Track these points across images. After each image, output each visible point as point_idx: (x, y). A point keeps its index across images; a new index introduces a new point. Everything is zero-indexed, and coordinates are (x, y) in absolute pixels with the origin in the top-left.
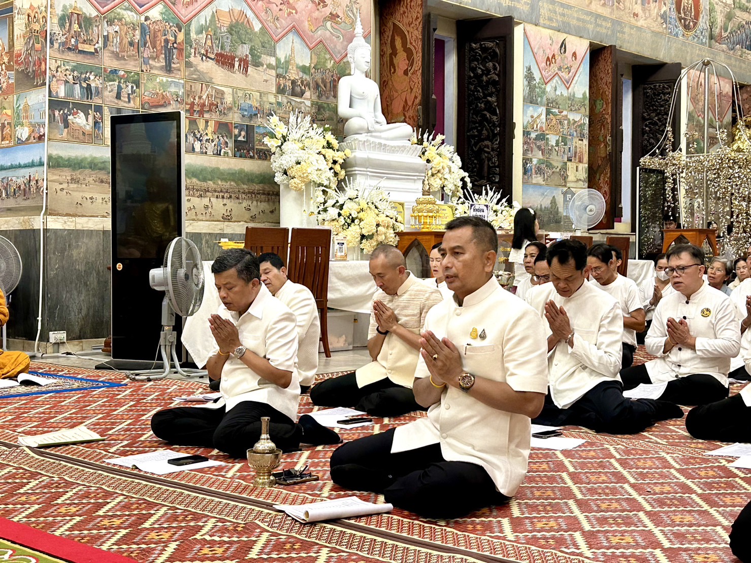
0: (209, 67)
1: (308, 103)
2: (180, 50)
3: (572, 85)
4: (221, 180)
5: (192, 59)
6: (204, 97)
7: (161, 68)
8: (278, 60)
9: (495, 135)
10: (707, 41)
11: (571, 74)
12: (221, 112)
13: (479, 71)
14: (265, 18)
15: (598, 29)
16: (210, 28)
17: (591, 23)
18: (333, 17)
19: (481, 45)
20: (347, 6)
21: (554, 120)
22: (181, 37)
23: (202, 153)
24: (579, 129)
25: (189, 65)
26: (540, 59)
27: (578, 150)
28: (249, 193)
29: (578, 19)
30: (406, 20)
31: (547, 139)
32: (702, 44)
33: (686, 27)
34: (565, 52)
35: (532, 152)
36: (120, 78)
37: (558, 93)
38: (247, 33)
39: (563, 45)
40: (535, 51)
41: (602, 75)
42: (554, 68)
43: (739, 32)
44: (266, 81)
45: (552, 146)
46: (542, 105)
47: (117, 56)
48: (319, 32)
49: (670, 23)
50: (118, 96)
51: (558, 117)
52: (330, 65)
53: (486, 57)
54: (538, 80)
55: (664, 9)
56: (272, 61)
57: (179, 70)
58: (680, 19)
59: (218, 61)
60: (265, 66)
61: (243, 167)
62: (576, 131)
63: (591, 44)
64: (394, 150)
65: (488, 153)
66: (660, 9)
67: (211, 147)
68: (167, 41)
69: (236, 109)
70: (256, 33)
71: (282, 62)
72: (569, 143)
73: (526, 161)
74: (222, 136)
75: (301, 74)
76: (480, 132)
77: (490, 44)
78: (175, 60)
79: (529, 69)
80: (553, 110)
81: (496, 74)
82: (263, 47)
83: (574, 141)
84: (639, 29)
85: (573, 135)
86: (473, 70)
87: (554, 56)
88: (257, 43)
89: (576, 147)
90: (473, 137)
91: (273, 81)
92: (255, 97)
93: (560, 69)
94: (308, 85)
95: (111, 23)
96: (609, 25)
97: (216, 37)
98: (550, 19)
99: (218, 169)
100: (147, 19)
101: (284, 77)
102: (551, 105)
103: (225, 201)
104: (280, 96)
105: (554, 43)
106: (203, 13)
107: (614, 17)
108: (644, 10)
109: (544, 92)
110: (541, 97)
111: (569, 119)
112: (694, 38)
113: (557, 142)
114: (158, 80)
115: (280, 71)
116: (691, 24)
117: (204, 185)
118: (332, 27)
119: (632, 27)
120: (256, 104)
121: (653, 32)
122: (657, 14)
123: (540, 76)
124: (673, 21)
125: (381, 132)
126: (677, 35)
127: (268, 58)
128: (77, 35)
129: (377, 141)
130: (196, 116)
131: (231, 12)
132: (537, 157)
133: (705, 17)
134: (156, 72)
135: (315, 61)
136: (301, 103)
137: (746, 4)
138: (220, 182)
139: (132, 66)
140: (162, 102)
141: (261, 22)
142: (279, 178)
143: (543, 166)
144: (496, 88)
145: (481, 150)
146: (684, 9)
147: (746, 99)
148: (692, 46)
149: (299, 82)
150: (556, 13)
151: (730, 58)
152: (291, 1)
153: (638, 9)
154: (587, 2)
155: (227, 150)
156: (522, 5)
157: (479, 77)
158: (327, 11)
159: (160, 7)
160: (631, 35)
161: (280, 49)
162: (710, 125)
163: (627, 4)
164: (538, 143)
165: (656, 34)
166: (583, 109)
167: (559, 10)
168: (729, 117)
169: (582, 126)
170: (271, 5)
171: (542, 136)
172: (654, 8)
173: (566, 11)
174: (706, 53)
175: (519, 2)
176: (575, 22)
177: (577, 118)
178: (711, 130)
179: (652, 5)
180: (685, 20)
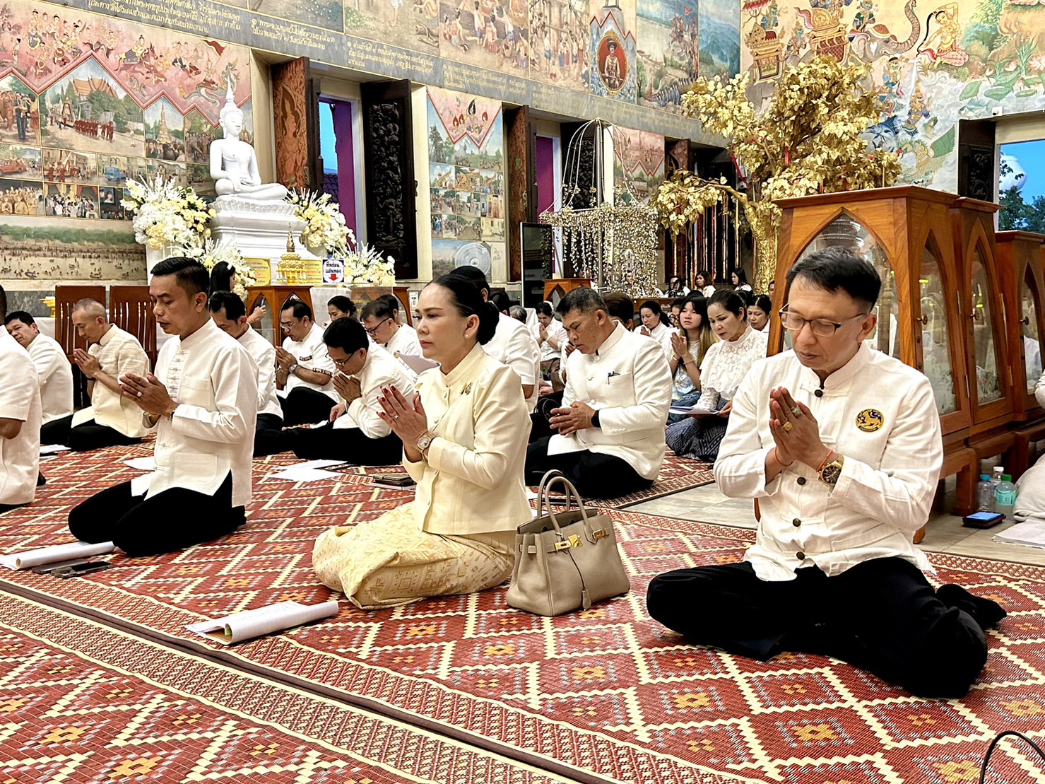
0: (69, 134)
1: (183, 166)
2: (35, 119)
3: (484, 144)
4: (88, 241)
5: (48, 127)
6: (64, 163)
7: (14, 137)
8: (147, 126)
9: (399, 193)
10: (636, 99)
11: (482, 133)
12: (84, 176)
13: (382, 132)
14: (130, 86)
15: (511, 90)
16: (70, 97)
17: (503, 85)
18: (208, 83)
19: (382, 107)
20: (223, 73)
21: (465, 178)
22: (35, 106)
23: (65, 216)
24: (492, 186)
25: (44, 133)
26: (446, 120)
27: (493, 206)
28: (122, 252)
29: (488, 81)
30: (292, 85)
31: (458, 196)
32: (630, 101)
33: (612, 86)
34: (474, 112)
35: (441, 208)
37: (468, 151)
38: (110, 101)
39: (472, 106)
40: (441, 112)
41: (519, 134)
42: (463, 128)
43: (671, 89)
44: (134, 146)
45: (464, 203)
46: (450, 164)
48: (193, 99)
49: (593, 82)
51: (469, 175)
52: (206, 129)
53: (387, 119)
54: (444, 140)
55: (585, 69)
56: (141, 127)
57: (35, 138)
58: (604, 78)
59: (78, 129)
60: (132, 132)
61: (111, 228)
62: (490, 188)
63: (503, 104)
64: (265, 209)
65: (393, 210)
66: (581, 69)
67: (74, 211)
68: (19, 111)
69: (101, 174)
70: (120, 101)
71: (152, 127)
72: (482, 200)
73: (434, 219)
74: (87, 200)
75: (173, 139)
76: (384, 190)
77: (390, 106)
78: (30, 129)
79: (435, 129)
80: (464, 168)
81: (396, 135)
82: (129, 114)
83: (488, 198)
84: (558, 89)
85: (486, 192)
86: (376, 130)
87: (462, 116)
88: (122, 111)
89: (490, 203)
90: (379, 194)
91: (143, 146)
92: (122, 161)
93: (469, 129)
94: (183, 149)
96: (523, 85)
97: (74, 105)
98: (455, 81)
99: (83, 230)
101: (154, 142)
102: (460, 164)
103: (93, 261)
104: (150, 160)
105: (461, 104)
106: (58, 83)
107: (529, 78)
108: (562, 70)
109: (452, 151)
110: (450, 156)
111: (482, 177)
112: (620, 96)
113: (469, 201)
114: (11, 148)
115: (149, 136)
116: (617, 82)
117: (69, 246)
118: (207, 93)
119: (549, 87)
120: (123, 168)
121: (573, 91)
122: (578, 74)
123: (447, 136)
124: (596, 81)
125: (251, 192)
126: (601, 94)
127: (135, 124)
129: (244, 201)
130: (55, 181)
131: (91, 82)
132: (446, 214)
133: (633, 75)
134: (8, 140)
135: (189, 125)
136: (174, 166)
137: (679, 62)
138: (86, 243)
140: (17, 169)
141: (126, 90)
142: (139, 238)
143: (454, 222)
144: (397, 148)
145: (386, 208)
146: (608, 68)
147: (680, 153)
148: (619, 104)
149: (172, 146)
150: (462, 75)
151: (662, 114)
152: (159, 69)
153: (556, 69)
154: (497, 64)
155: (92, 212)
156: (424, 68)
157: (381, 137)
158: (201, 78)
159: (9, 79)
160: (549, 94)
161: (148, 116)
162: (640, 179)
163: (544, 65)
164: (448, 200)
165: (578, 93)
166: (497, 167)
167: (466, 72)
168: (661, 171)
169: (497, 183)
170: (135, 75)
171: (452, 193)
172: (574, 69)
173: (474, 73)
174: (634, 110)
175: (419, 65)
176: (485, 83)
177: (491, 175)
178: (642, 184)
179: (572, 66)
180: (610, 79)
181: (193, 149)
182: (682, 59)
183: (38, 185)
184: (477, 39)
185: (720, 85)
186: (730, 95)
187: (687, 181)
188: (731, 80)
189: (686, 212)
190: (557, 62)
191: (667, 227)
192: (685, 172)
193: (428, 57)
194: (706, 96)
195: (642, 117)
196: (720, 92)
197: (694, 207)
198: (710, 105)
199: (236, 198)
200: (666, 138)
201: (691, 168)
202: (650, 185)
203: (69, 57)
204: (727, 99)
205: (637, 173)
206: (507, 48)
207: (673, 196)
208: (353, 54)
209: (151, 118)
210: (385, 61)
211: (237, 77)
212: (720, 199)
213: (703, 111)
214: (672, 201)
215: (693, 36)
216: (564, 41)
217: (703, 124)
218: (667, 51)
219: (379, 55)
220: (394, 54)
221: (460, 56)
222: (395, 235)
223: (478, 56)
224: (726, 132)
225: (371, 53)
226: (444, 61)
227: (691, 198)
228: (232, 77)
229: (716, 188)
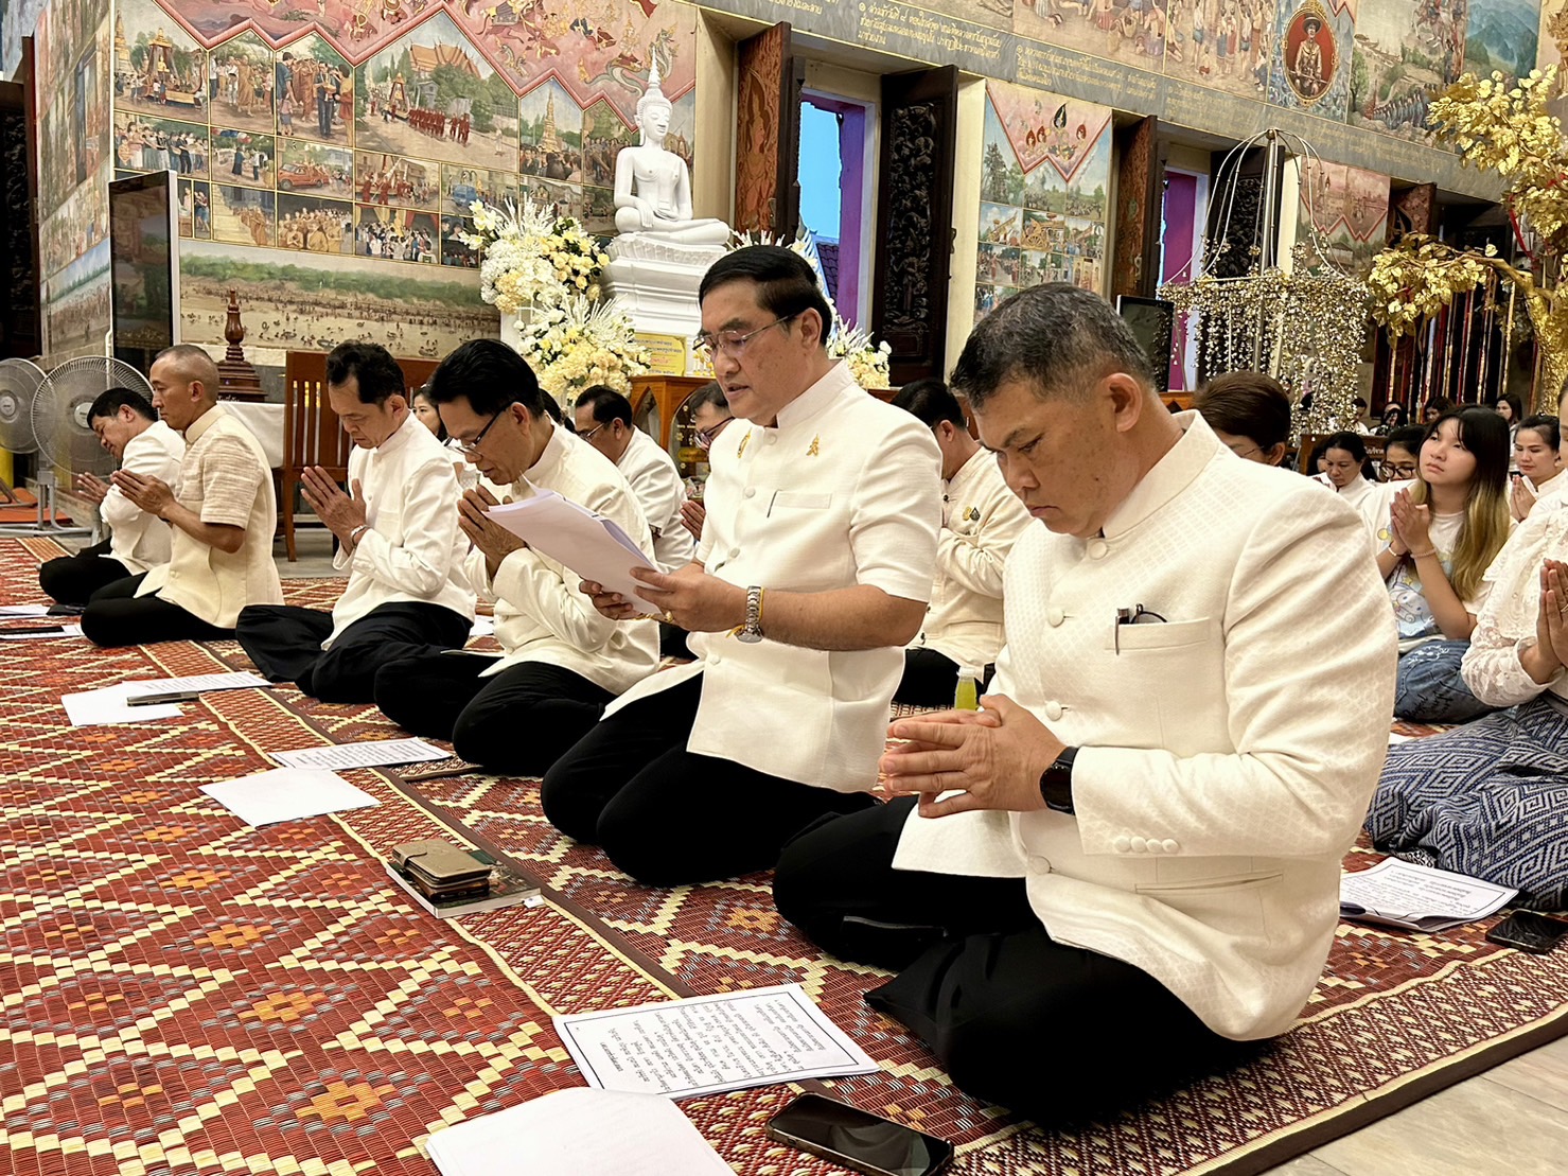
0: (398, 131)
1: (578, 189)
2: (347, 105)
3: (1075, 176)
4: (419, 298)
5: (368, 118)
6: (389, 175)
7: (313, 131)
8: (523, 124)
9: (924, 248)
10: (1345, 114)
11: (1073, 159)
12: (419, 197)
13: (907, 151)
14: (500, 60)
15: (1130, 91)
16: (404, 73)
17: (1116, 82)
18: (625, 60)
19: (909, 111)
20: (652, 45)
21: (1039, 228)
22: (348, 85)
23: (385, 257)
24: (1085, 244)
25: (361, 127)
26: (1014, 135)
27: (1082, 276)
28: (468, 318)
29: (1092, 75)
30: (764, 70)
31: (1024, 257)
32: (1334, 117)
33: (1305, 91)
34: (1064, 124)
35: (994, 275)
36: (240, 143)
37: (1048, 187)
38: (468, 82)
39: (1061, 114)
40: (1007, 121)
41: (1138, 163)
42: (1042, 148)
43: (1410, 100)
44: (501, 154)
45: (1033, 268)
46: (1016, 205)
47: (233, 110)
48: (599, 84)
49: (1273, 84)
50: (237, 170)
51: (1045, 224)
52: (618, 133)
53: (916, 130)
54: (1009, 167)
55: (1261, 61)
56: (514, 124)
57: (345, 134)
58: (1293, 77)
59: (413, 123)
60: (499, 132)
61: (457, 280)
62: (1080, 247)
63: (1115, 114)
65: (913, 275)
66: (1253, 61)
67: (400, 249)
68: (322, 91)
69: (445, 195)
70: (483, 82)
71: (531, 126)
72: (1065, 266)
73: (980, 292)
74: (421, 234)
75: (565, 145)
76: (903, 243)
77: (922, 110)
78: (338, 120)
79: (995, 148)
80: (1038, 214)
81: (928, 155)
82: (497, 103)
83: (1075, 262)
84: (1210, 92)
85: (1074, 253)
86: (899, 149)
87: (1042, 130)
88: (485, 97)
89: (1078, 271)
90: (895, 250)
91: (515, 154)
92: (479, 176)
93: (1053, 150)
94: (578, 162)
95: (222, 61)
96: (1152, 85)
97: (410, 86)
98: (1036, 73)
99: (412, 281)
100: (286, 57)
101: (534, 149)
102: (1033, 206)
103: (425, 329)
104: (526, 177)
105: (1043, 111)
106: (387, 50)
107: (1162, 72)
108: (1221, 63)
109: (1021, 185)
110: (1016, 194)
111: (1067, 228)
112: (1319, 109)
113: (1043, 265)
114: (307, 148)
115: (527, 140)
116: (1315, 86)
117: (387, 303)
118: (623, 75)
119: (1196, 90)
120: (480, 187)
121: (1236, 98)
122: (1248, 69)
123: (1015, 160)
124: (1278, 82)
125: (670, 231)
126: (1285, 103)
127: (505, 119)
128: (163, 78)
129: (656, 243)
130: (373, 202)
131: (438, 50)
132: (1002, 284)
133: (1344, 75)
134: (303, 136)
135: (591, 125)
136: (563, 188)
137: (1428, 56)
138: (415, 301)
139: (262, 127)
140: (314, 181)
141: (494, 66)
142: (487, 295)
144: (927, 176)
145: (904, 272)
146: (1302, 61)
147: (1416, 207)
148: (1315, 122)
149: (561, 158)
150: (1048, 63)
151: (1389, 142)
152: (549, 35)
153: (1210, 60)
154: (1110, 49)
155: (429, 254)
156: (985, 49)
157: (905, 160)
158: (615, 52)
159: (310, 40)
160: (1194, 101)
161: (527, 106)
162: (1342, 245)
163: (1190, 52)
164: (1007, 263)
165: (1244, 101)
166: (1094, 213)
167: (1054, 59)
168: (1380, 233)
169: (1092, 239)
170: (510, 42)
171: (1014, 253)
172: (1242, 62)
173: (1068, 61)
174: (1341, 132)
175: (977, 45)
176: (1085, 79)
177: (1083, 226)
178: (1343, 253)
179: (1239, 55)
180: (1303, 80)
181: (594, 164)
182: (1433, 51)
183: (345, 207)
184: (1079, 6)
185: (1500, 87)
186: (1518, 105)
187: (1425, 249)
188: (1521, 81)
189: (1419, 298)
190: (1213, 49)
191: (1382, 323)
192: (1422, 237)
193: (994, 32)
194: (1473, 105)
195: (1355, 144)
196: (1500, 100)
197: (1434, 290)
198: (1479, 120)
199: (645, 240)
200: (1393, 181)
201: (1431, 230)
202: (1358, 255)
203: (407, 10)
204: (1511, 112)
205: (1337, 235)
206: (1129, 22)
207: (1398, 272)
208: (866, 22)
209: (531, 111)
210: (919, 36)
211: (673, 53)
212: (1483, 280)
213: (1465, 130)
214: (1395, 280)
215: (1457, 15)
216: (1228, 14)
217: (1464, 153)
218: (1407, 38)
219: (909, 26)
220: (935, 26)
221: (1047, 32)
222: (912, 315)
223: (1077, 35)
224: (1502, 167)
225: (897, 23)
226: (1019, 40)
227: (1430, 277)
228: (666, 52)
229: (1478, 262)
